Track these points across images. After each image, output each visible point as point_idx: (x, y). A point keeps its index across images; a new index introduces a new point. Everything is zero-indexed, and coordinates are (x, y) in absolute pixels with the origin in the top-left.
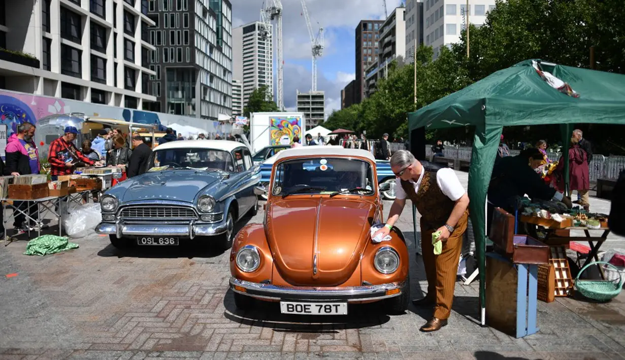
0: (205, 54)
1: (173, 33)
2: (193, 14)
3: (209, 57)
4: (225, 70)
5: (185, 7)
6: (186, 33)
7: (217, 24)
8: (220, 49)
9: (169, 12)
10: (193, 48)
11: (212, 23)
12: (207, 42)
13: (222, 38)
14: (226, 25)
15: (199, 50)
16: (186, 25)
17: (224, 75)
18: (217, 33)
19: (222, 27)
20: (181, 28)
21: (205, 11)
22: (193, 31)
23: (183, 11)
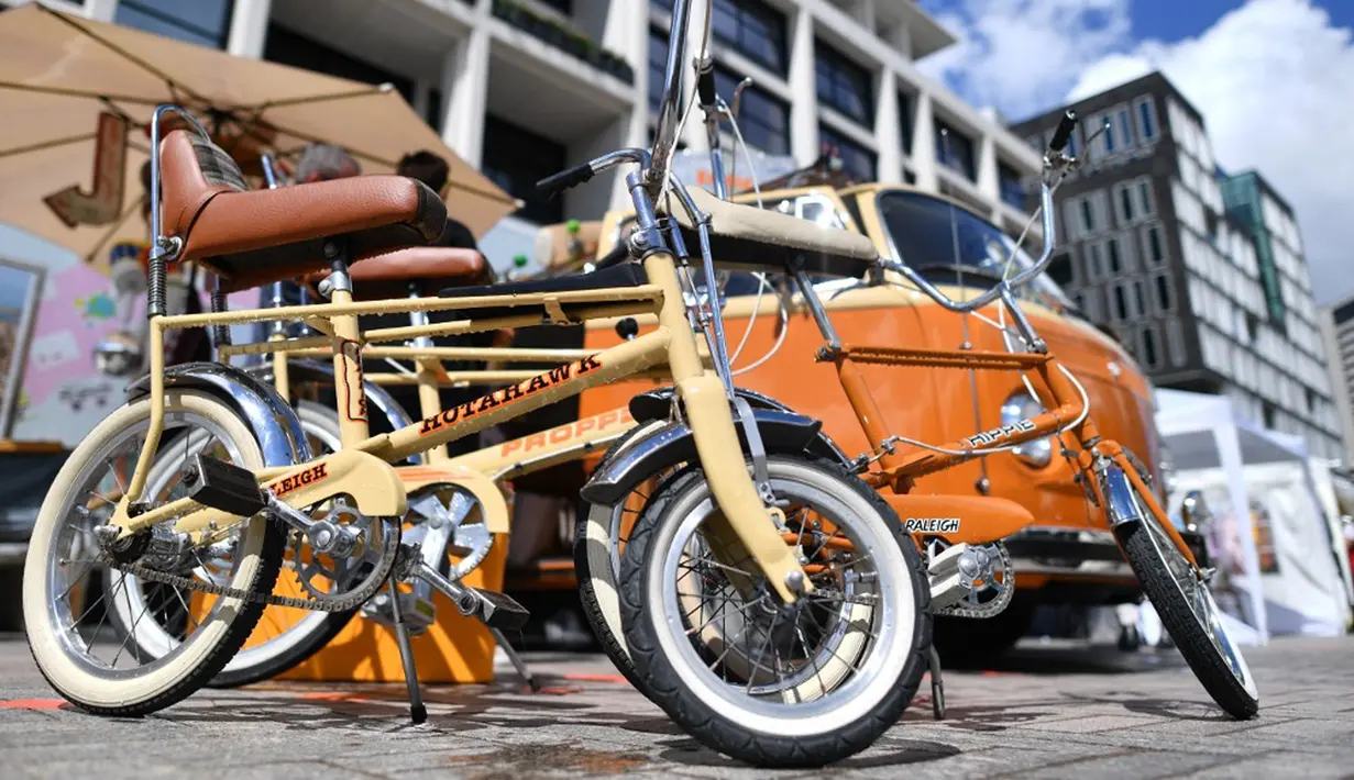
0: (1233, 341)
1: (1119, 291)
2: (1174, 225)
3: (1249, 350)
4: (1310, 394)
5: (1147, 208)
6: (1161, 281)
7: (1259, 260)
8: (1279, 328)
9: (1099, 237)
10: (1191, 324)
11: (1243, 254)
12: (1235, 305)
13: (1280, 298)
14: (1284, 260)
15: (1213, 328)
16: (1157, 256)
17: (1310, 405)
18: (1262, 281)
19: (1277, 270)
20: (1143, 268)
21: (1211, 218)
22: (1182, 273)
23: (1140, 225)
